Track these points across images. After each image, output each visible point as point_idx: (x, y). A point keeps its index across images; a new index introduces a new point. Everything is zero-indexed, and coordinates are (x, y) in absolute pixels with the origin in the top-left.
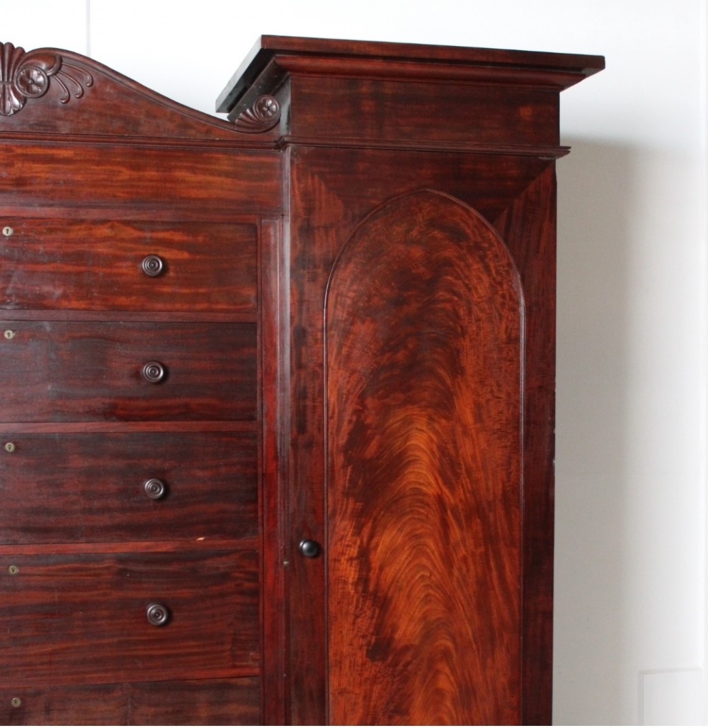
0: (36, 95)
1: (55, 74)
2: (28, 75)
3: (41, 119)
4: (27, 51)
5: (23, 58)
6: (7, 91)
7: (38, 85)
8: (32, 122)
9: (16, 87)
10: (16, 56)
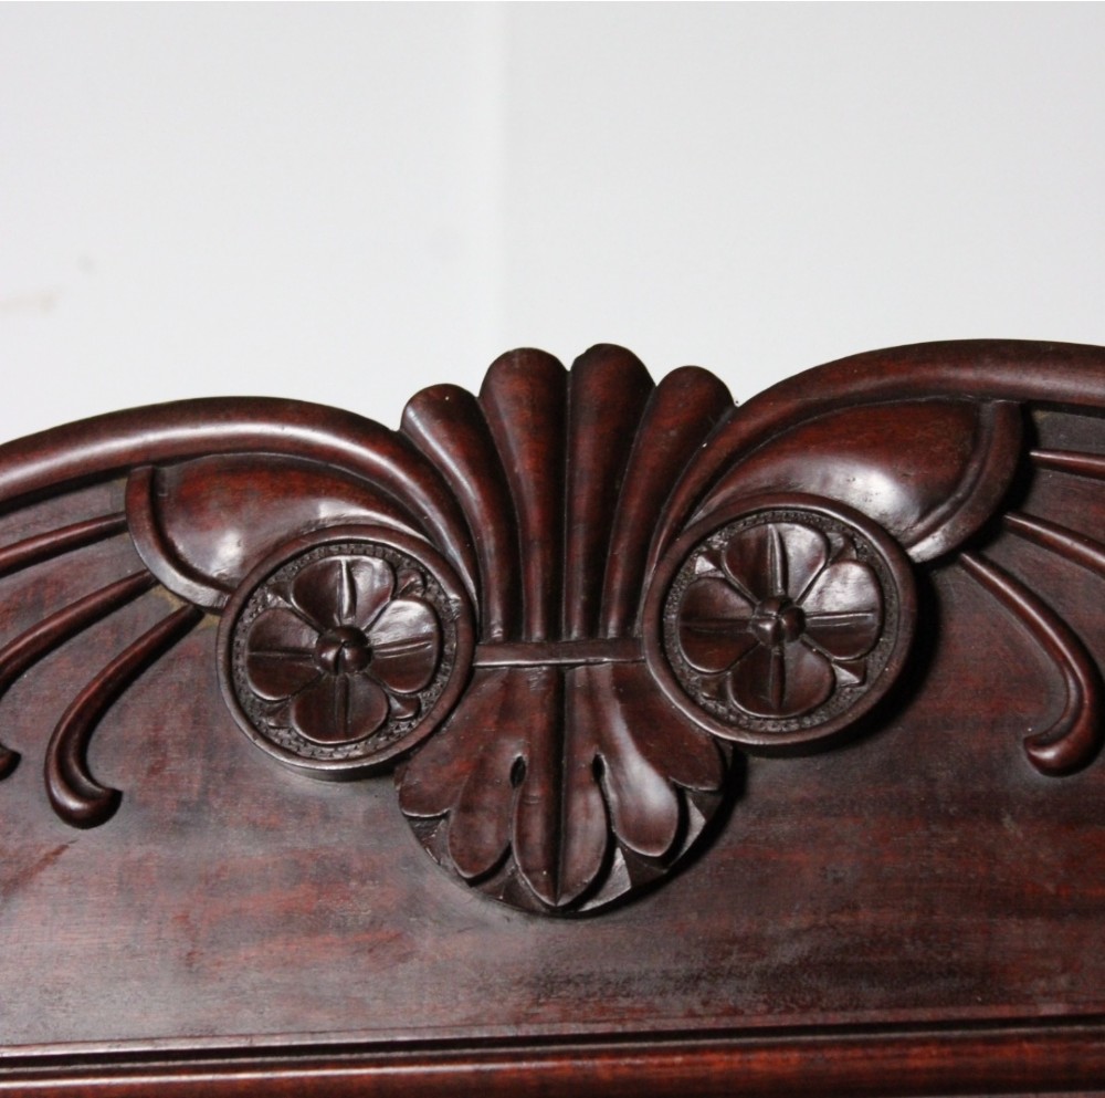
0: (818, 725)
1: (977, 542)
2: (753, 568)
3: (867, 916)
4: (741, 394)
5: (714, 451)
6: (580, 713)
7: (837, 636)
8: (786, 954)
9: (655, 673)
10: (656, 440)
